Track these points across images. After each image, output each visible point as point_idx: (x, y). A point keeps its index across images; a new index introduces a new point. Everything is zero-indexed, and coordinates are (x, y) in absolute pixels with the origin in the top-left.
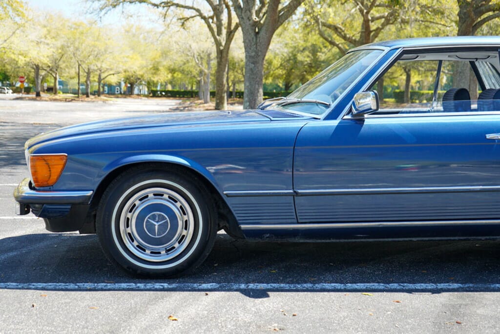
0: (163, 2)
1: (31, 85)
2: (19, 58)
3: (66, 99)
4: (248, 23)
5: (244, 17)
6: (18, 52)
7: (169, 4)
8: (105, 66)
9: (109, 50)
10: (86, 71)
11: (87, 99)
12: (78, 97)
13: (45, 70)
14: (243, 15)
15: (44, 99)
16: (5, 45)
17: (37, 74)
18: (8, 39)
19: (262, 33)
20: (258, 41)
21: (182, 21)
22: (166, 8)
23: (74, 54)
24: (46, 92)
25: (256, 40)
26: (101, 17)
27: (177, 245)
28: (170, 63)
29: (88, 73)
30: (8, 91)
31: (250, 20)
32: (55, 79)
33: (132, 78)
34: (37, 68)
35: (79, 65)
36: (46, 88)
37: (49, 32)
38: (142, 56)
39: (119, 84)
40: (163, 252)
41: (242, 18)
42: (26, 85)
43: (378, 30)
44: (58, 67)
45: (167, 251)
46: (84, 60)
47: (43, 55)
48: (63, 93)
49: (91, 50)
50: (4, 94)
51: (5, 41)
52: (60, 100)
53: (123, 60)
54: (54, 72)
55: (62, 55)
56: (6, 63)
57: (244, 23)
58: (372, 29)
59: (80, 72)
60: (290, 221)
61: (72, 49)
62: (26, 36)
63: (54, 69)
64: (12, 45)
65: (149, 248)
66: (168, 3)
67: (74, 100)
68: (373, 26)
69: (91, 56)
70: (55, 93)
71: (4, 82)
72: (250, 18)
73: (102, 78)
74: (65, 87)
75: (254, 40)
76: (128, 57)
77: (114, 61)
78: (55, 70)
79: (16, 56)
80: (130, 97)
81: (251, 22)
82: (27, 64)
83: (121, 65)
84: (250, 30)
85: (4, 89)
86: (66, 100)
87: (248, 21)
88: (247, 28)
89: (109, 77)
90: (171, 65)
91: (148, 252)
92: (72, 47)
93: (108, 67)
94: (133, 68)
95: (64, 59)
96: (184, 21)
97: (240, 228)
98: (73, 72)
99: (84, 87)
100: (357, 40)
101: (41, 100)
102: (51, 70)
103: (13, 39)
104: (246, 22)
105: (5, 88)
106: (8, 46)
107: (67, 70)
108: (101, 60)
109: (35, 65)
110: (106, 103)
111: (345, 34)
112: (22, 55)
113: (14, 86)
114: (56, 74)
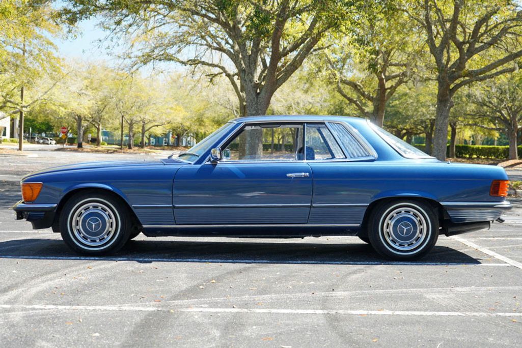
0: (190, 60)
1: (76, 136)
2: (60, 110)
3: (108, 150)
4: (250, 85)
5: (247, 80)
6: (59, 103)
7: (197, 62)
8: (148, 117)
9: (152, 102)
10: (129, 122)
11: (129, 151)
12: (121, 149)
13: (88, 121)
14: (246, 77)
15: (85, 150)
16: (46, 96)
17: (79, 125)
18: (48, 91)
19: (263, 94)
20: (258, 100)
21: (211, 77)
22: (193, 66)
23: (117, 105)
24: (90, 143)
25: (257, 99)
26: (132, 73)
27: (106, 237)
28: (214, 115)
29: (131, 125)
30: (52, 141)
32: (98, 129)
33: (179, 130)
34: (79, 119)
35: (123, 117)
36: (90, 139)
37: (91, 83)
38: (186, 107)
39: (166, 136)
40: (98, 241)
41: (245, 80)
42: (70, 136)
43: (393, 88)
44: (100, 118)
45: (100, 240)
46: (127, 111)
47: (84, 106)
48: (108, 144)
49: (134, 101)
50: (47, 145)
51: (46, 92)
52: (102, 152)
53: (167, 112)
54: (97, 123)
55: (105, 106)
56: (48, 113)
57: (246, 84)
58: (386, 87)
59: (124, 122)
60: (171, 223)
61: (114, 100)
62: (67, 88)
63: (96, 119)
64: (52, 97)
65: (89, 238)
66: (195, 61)
67: (116, 151)
68: (388, 85)
69: (133, 108)
70: (98, 144)
71: (47, 133)
72: (252, 81)
73: (146, 129)
74: (111, 138)
75: (255, 100)
76: (172, 108)
77: (157, 113)
78: (98, 121)
79: (56, 107)
80: (176, 149)
81: (253, 84)
82: (69, 115)
83: (164, 117)
84: (251, 91)
85: (47, 139)
86: (108, 152)
87: (250, 83)
88: (249, 89)
89: (153, 128)
90: (215, 117)
91: (89, 240)
92: (114, 98)
93: (150, 119)
94: (176, 120)
95: (107, 109)
96: (212, 77)
97: (142, 227)
98: (117, 123)
99: (128, 138)
100: (374, 97)
101: (82, 151)
102: (93, 121)
103: (55, 90)
105: (49, 139)
106: (48, 97)
107: (111, 121)
108: (144, 111)
109: (77, 115)
110: (148, 155)
112: (62, 106)
113: (58, 136)
114: (99, 125)
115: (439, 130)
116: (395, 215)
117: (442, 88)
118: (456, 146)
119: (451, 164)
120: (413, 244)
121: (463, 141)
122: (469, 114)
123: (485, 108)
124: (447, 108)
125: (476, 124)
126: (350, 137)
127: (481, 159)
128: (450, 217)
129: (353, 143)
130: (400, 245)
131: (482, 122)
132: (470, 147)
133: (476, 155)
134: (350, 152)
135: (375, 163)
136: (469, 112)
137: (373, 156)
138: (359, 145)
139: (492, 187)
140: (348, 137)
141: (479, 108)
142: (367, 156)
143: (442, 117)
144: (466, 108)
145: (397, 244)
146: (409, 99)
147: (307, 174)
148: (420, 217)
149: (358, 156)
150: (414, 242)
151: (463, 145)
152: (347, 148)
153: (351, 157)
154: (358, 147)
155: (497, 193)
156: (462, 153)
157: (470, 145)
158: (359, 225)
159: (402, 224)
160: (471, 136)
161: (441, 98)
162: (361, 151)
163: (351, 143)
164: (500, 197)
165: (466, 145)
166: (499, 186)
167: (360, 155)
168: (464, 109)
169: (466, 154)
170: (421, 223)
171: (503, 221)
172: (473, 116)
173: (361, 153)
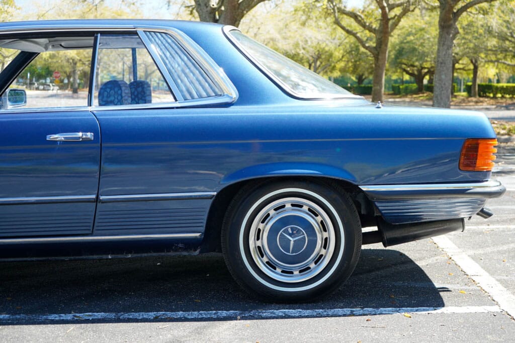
4: (205, 10)
5: (201, 4)
13: (85, 64)
14: (200, 1)
15: (81, 96)
17: (74, 69)
31: (207, 7)
34: (74, 62)
43: (397, 18)
50: (51, 91)
57: (201, 9)
68: (391, 14)
72: (207, 5)
81: (209, 8)
84: (207, 17)
87: (205, 8)
100: (377, 28)
101: (78, 98)
104: (204, 9)
105: (50, 84)
109: (72, 59)
111: (365, 23)
115: (441, 63)
116: (272, 212)
117: (444, 11)
118: (479, 85)
119: (383, 108)
120: (309, 268)
121: (487, 80)
122: (490, 50)
123: (507, 42)
124: (451, 36)
125: (498, 61)
126: (185, 59)
127: (505, 98)
128: (382, 213)
129: (192, 72)
130: (283, 272)
131: (505, 58)
132: (494, 86)
133: (501, 93)
134: (184, 89)
135: (232, 108)
136: (489, 48)
137: (228, 96)
138: (202, 75)
139: (464, 152)
140: (182, 60)
141: (501, 43)
142: (217, 95)
143: (445, 47)
144: (487, 43)
145: (279, 270)
146: (425, 34)
147: (89, 135)
148: (322, 216)
149: (200, 97)
150: (312, 266)
151: (487, 83)
152: (179, 81)
153: (186, 99)
154: (201, 78)
155: (474, 164)
156: (485, 93)
157: (495, 84)
158: (198, 235)
159: (286, 231)
160: (495, 74)
161: (442, 23)
162: (207, 85)
163: (187, 71)
164: (481, 172)
165: (490, 84)
166: (477, 151)
167: (204, 94)
168: (485, 44)
169: (490, 93)
170: (324, 228)
171: (489, 215)
172: (495, 52)
173: (205, 91)
